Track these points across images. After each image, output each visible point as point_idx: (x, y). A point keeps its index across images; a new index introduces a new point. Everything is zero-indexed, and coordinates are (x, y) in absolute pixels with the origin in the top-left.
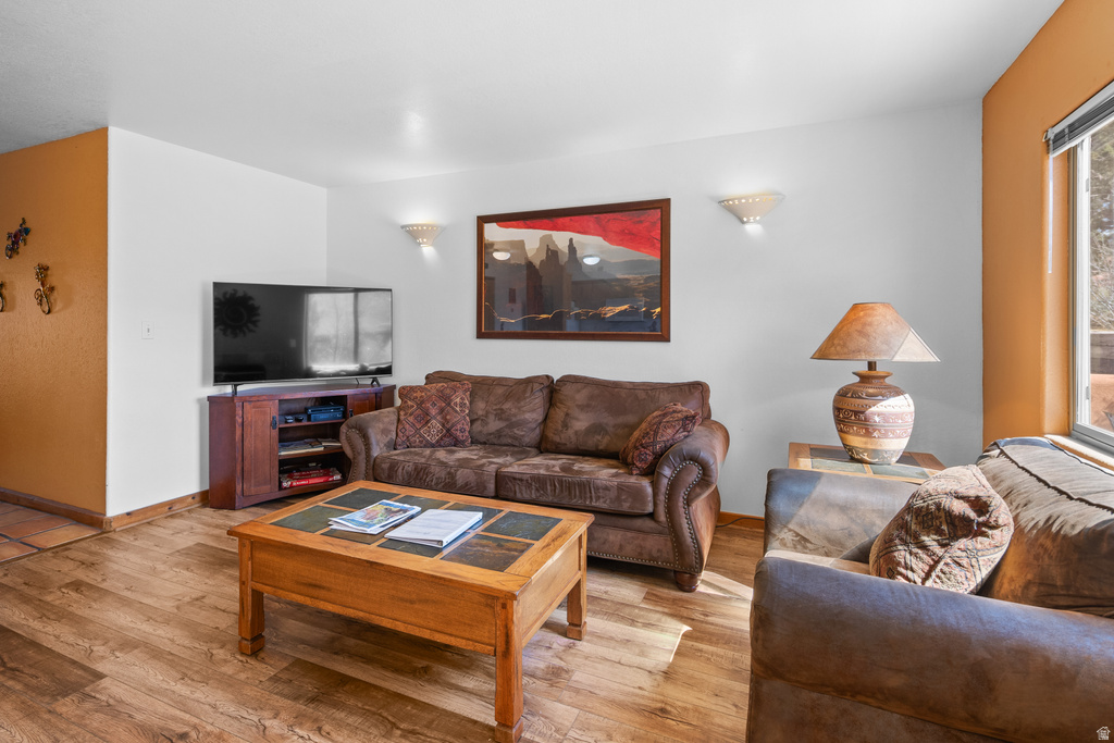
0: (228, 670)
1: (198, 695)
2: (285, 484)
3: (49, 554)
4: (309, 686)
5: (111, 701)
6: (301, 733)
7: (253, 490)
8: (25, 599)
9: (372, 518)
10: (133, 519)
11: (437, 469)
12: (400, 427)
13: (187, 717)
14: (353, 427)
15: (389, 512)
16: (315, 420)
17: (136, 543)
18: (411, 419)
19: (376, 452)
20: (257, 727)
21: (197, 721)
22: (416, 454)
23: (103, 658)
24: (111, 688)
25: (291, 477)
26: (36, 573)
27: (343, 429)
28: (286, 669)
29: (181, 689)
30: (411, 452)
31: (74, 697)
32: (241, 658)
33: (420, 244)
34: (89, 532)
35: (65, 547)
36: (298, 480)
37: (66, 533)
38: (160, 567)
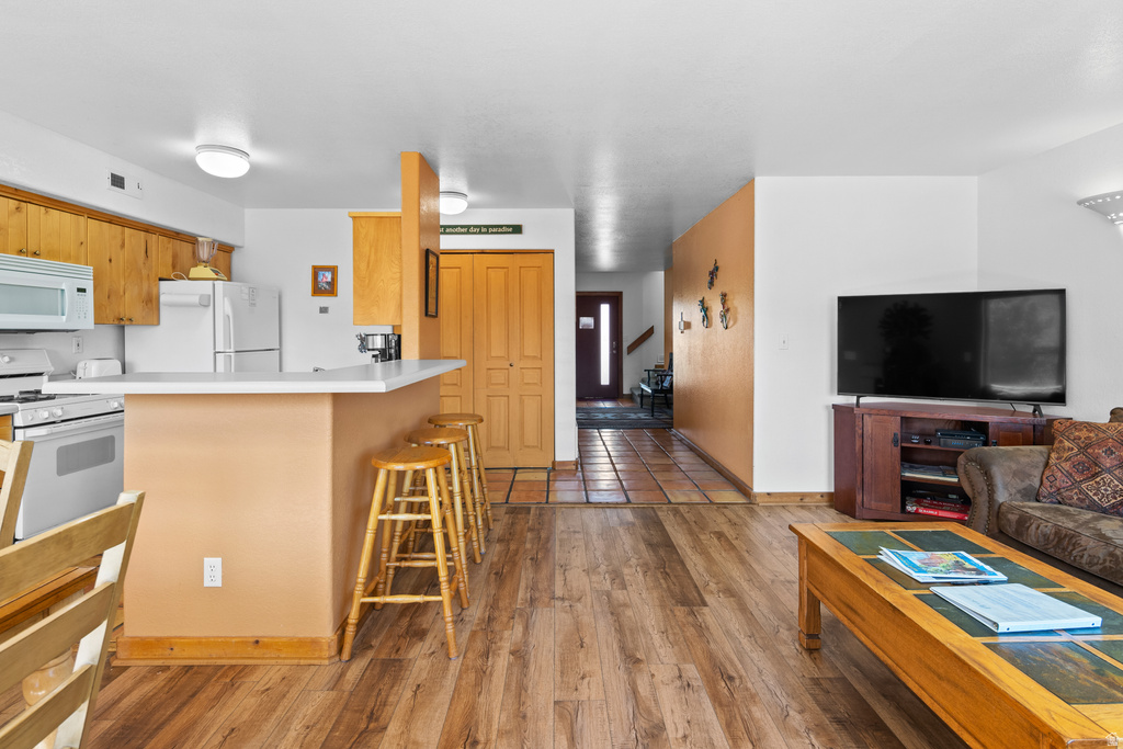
0: (784, 650)
1: (754, 655)
2: (909, 508)
3: (715, 507)
4: (843, 707)
5: (703, 625)
6: (814, 741)
7: (874, 505)
8: (691, 532)
9: (929, 565)
10: (772, 500)
11: (1092, 543)
12: (1047, 473)
13: (740, 666)
14: (972, 460)
15: (959, 566)
16: (945, 445)
17: (768, 519)
18: (1067, 466)
19: (1002, 496)
20: (782, 709)
21: (744, 674)
22: (1066, 514)
23: (712, 592)
24: (708, 616)
25: (919, 503)
26: (703, 517)
27: (961, 460)
28: (830, 679)
29: (746, 643)
30: (1058, 510)
31: (686, 609)
32: (798, 647)
33: (1113, 221)
34: (741, 500)
35: (725, 505)
36: (925, 507)
37: (729, 496)
38: (775, 544)
